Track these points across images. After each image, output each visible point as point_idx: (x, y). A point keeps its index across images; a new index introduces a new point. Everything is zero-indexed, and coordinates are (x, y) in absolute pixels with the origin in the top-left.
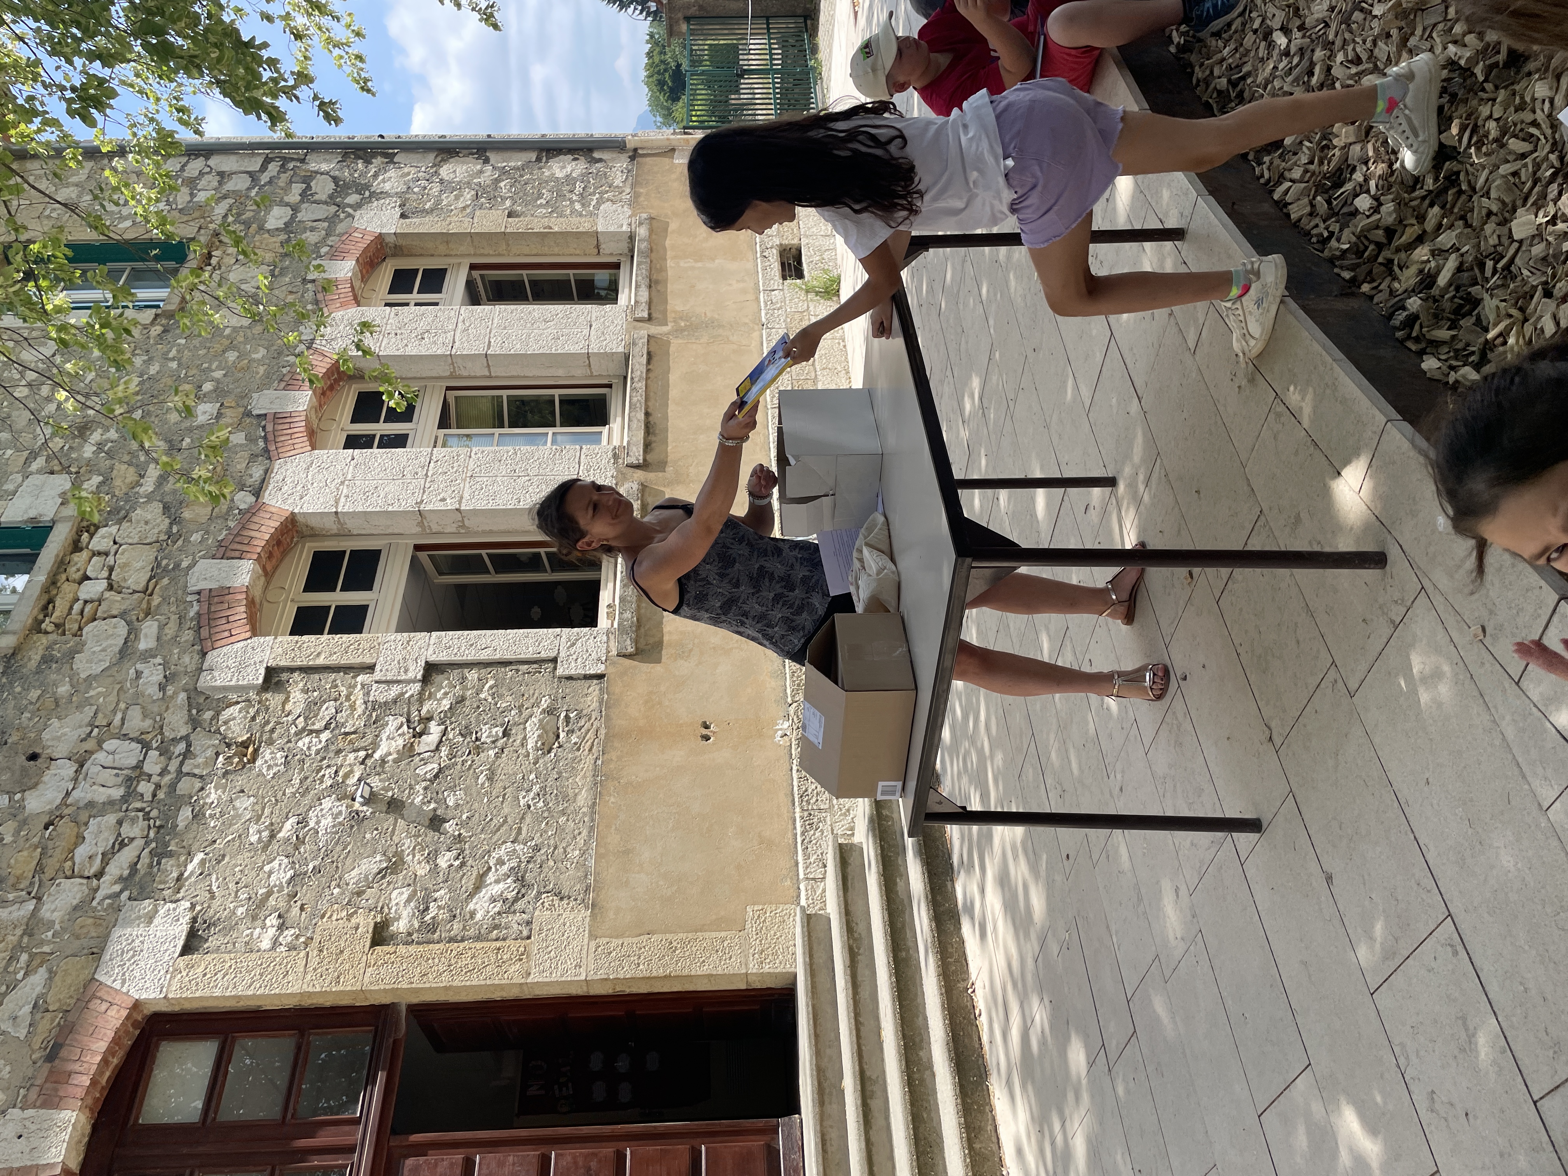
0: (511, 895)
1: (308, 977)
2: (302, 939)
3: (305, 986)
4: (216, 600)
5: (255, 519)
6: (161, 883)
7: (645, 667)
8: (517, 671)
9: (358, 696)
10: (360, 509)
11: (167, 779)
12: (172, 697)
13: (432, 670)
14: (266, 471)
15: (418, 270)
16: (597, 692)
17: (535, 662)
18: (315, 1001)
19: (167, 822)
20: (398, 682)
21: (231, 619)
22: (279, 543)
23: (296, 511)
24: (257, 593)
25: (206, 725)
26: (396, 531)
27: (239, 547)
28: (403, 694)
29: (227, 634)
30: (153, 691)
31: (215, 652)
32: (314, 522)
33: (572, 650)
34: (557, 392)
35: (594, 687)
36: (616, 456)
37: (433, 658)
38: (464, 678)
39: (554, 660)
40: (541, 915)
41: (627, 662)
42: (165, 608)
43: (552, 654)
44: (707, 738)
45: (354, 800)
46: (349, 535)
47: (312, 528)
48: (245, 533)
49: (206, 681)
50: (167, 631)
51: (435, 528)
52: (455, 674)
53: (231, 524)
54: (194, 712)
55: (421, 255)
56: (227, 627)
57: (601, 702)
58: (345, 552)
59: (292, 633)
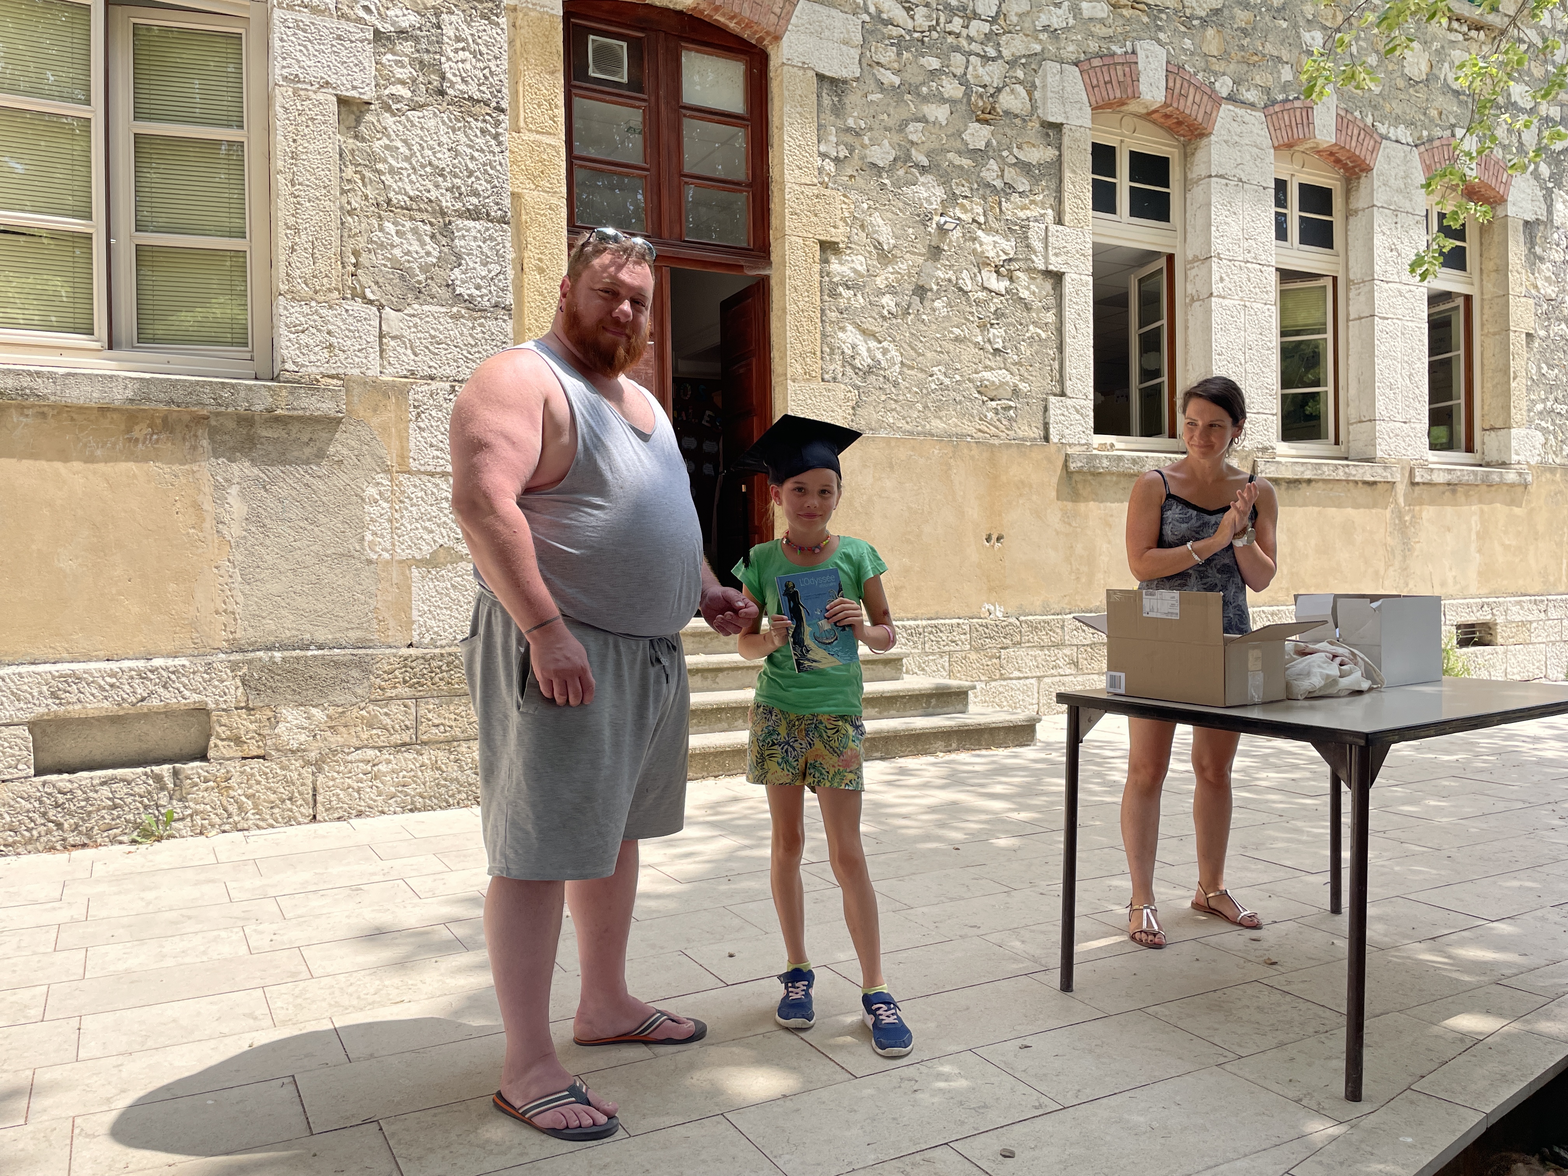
0: (857, 362)
1: (796, 187)
2: (826, 179)
3: (789, 185)
4: (1127, 69)
5: (1205, 98)
6: (876, 48)
7: (1055, 480)
8: (1054, 360)
9: (1035, 211)
10: (1213, 200)
11: (964, 42)
12: (1037, 38)
13: (1057, 278)
14: (1252, 105)
15: (1464, 241)
16: (1032, 435)
17: (1061, 376)
18: (775, 194)
19: (928, 48)
20: (1046, 247)
21: (1109, 86)
22: (1179, 123)
23: (1213, 137)
24: (1133, 107)
25: (1011, 73)
26: (1189, 235)
27: (1178, 85)
28: (1035, 253)
29: (1095, 82)
30: (1043, 20)
31: (1078, 74)
32: (1200, 155)
33: (1072, 411)
34: (1330, 389)
35: (1038, 433)
36: (1265, 449)
37: (1067, 279)
38: (1048, 309)
39: (1063, 394)
40: (840, 389)
41: (1060, 463)
42: (1121, 22)
43: (1068, 393)
44: (988, 539)
45: (942, 215)
46: (1186, 189)
47: (1193, 154)
48: (1192, 90)
49: (1052, 67)
50: (1098, 26)
51: (1191, 274)
52: (1051, 301)
53: (1200, 76)
54: (1023, 61)
55: (1481, 244)
56: (1102, 83)
57: (1023, 439)
58: (1168, 187)
59: (1094, 145)
